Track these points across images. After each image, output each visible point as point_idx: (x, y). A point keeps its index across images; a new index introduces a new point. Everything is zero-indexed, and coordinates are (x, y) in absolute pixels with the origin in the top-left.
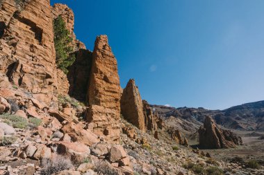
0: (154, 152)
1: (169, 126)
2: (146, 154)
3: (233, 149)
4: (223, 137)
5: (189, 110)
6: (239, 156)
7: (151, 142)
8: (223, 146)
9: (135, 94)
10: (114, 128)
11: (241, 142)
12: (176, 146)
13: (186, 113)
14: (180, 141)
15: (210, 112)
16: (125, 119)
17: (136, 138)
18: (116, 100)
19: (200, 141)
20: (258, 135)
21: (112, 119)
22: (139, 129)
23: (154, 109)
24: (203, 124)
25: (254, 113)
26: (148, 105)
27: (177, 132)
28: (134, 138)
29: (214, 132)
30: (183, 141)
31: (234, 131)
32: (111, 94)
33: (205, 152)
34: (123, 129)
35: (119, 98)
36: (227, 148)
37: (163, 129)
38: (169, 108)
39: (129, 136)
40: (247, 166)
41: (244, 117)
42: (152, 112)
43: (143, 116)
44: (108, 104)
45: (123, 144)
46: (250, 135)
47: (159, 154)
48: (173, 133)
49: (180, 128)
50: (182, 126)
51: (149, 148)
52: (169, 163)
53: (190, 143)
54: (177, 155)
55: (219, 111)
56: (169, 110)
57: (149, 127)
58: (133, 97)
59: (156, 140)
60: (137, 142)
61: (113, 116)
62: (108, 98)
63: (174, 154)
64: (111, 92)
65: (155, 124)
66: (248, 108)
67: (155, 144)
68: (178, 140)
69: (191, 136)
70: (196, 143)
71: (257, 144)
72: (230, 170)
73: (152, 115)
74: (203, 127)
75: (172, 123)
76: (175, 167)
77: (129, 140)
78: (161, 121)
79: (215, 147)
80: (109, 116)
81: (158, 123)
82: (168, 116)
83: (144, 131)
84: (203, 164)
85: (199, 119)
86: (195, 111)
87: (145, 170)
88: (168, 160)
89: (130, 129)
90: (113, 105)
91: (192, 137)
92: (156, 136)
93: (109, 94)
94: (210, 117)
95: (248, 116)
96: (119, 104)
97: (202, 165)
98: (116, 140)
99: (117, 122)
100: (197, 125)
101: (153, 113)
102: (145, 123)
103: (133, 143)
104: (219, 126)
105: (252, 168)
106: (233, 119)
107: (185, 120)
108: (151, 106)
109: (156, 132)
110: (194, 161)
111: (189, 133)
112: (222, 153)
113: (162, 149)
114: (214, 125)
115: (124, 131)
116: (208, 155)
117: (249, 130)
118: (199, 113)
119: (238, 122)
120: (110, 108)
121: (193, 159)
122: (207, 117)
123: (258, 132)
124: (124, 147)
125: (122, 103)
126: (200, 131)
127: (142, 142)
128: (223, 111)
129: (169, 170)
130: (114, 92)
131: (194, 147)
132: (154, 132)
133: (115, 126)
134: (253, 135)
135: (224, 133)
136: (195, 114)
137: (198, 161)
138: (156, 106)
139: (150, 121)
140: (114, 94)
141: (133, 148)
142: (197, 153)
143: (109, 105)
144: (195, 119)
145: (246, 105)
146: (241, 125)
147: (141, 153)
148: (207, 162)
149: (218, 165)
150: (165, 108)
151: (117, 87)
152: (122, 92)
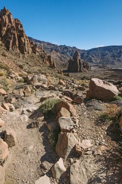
4: (82, 66)
5: (66, 48)
8: (80, 71)
11: (90, 69)
14: (51, 64)
19: (68, 68)
25: (102, 53)
29: (78, 62)
36: (82, 72)
38: (54, 45)
46: (95, 66)
49: (58, 59)
50: (60, 58)
55: (84, 50)
56: (53, 47)
66: (100, 50)
70: (66, 69)
74: (72, 59)
75: (53, 55)
79: (76, 71)
86: (71, 49)
91: (64, 65)
100: (68, 57)
106: (91, 56)
107: (63, 55)
108: (40, 42)
111: (63, 63)
114: (79, 58)
118: (73, 51)
126: (70, 61)
128: (87, 51)
135: (83, 63)
136: (70, 51)
145: (99, 48)
146: (93, 60)
150: (50, 44)
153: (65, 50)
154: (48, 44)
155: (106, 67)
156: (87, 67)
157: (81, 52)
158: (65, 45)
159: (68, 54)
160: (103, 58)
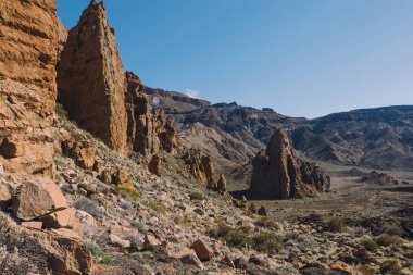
0: (145, 203)
1: (189, 146)
2: (124, 207)
3: (311, 199)
4: (299, 176)
5: (241, 112)
6: (317, 212)
7: (138, 179)
8: (294, 195)
9: (105, 52)
10: (34, 140)
11: (328, 186)
12: (198, 191)
13: (234, 118)
14: (210, 181)
15: (286, 120)
16: (70, 118)
17: (101, 169)
18: (44, 59)
19: (252, 183)
20: (359, 174)
21: (30, 115)
22: (111, 147)
23: (156, 101)
24: (265, 147)
25: (365, 130)
26: (142, 88)
27: (206, 160)
28: (95, 168)
29: (285, 164)
30: (216, 181)
31: (322, 165)
32: (26, 37)
33: (258, 204)
34: (64, 145)
35: (53, 54)
36: (300, 197)
37: (174, 151)
38: (196, 102)
39: (80, 164)
40: (325, 229)
41: (347, 138)
42: (149, 108)
43: (123, 114)
44: (16, 67)
45: (63, 183)
46: (345, 174)
47: (157, 207)
48: (195, 163)
49: (214, 153)
50: (220, 148)
51: (134, 193)
52: (177, 227)
53: (230, 186)
54: (198, 211)
55: (304, 121)
56: (194, 107)
57: (138, 144)
58: (98, 59)
59: (154, 176)
60: (102, 178)
61: (30, 103)
62: (16, 49)
63: (190, 209)
64: (25, 29)
65: (153, 139)
66: (360, 119)
67: (148, 185)
68: (205, 180)
69: (235, 170)
70: (243, 186)
71: (352, 190)
72: (294, 237)
73: (149, 115)
74: (263, 154)
75: (198, 139)
76: (190, 235)
77: (80, 173)
78: (170, 131)
79: (280, 195)
80: (19, 105)
81: (161, 136)
82: (189, 120)
83: (122, 153)
84: (249, 228)
85: (259, 135)
86: (256, 116)
87: (114, 238)
88: (176, 221)
89: (85, 145)
90: (34, 72)
91: (237, 174)
92: (153, 167)
93: (16, 34)
94: (284, 132)
95: (354, 136)
96: (51, 72)
97: (246, 230)
98: (41, 171)
99: (46, 122)
100: (251, 148)
101: (153, 112)
102: (129, 133)
103: (91, 181)
104: (297, 153)
105: (332, 231)
106: (327, 141)
107: (229, 136)
108: (150, 91)
109: (155, 158)
110: (232, 222)
111: (232, 164)
112: (289, 207)
113: (164, 196)
114: (287, 150)
115: (67, 150)
116: (262, 212)
117: (348, 165)
118: (263, 121)
119: (334, 146)
120: (22, 80)
121: (230, 219)
122: (278, 132)
123: (360, 169)
124: (65, 191)
125: (64, 72)
126: (257, 161)
127: (115, 180)
128: (312, 122)
129: (174, 240)
130: (35, 33)
131: (237, 195)
132: (149, 157)
133: (39, 132)
134: (351, 173)
135: (302, 168)
136: (253, 122)
137: (240, 223)
138: (161, 92)
139: (143, 131)
140: (35, 40)
141: (89, 194)
142: (242, 207)
143: (17, 70)
144: (251, 135)
145: (356, 113)
146: (336, 154)
147: (111, 205)
148: (256, 224)
149: (277, 228)
150: (184, 99)
151: (46, 17)
152: (64, 37)
153: (237, 120)
154: (178, 98)
155: (384, 180)
156: (316, 180)
157: (294, 128)
158: (234, 104)
159: (248, 130)
160: (371, 147)
